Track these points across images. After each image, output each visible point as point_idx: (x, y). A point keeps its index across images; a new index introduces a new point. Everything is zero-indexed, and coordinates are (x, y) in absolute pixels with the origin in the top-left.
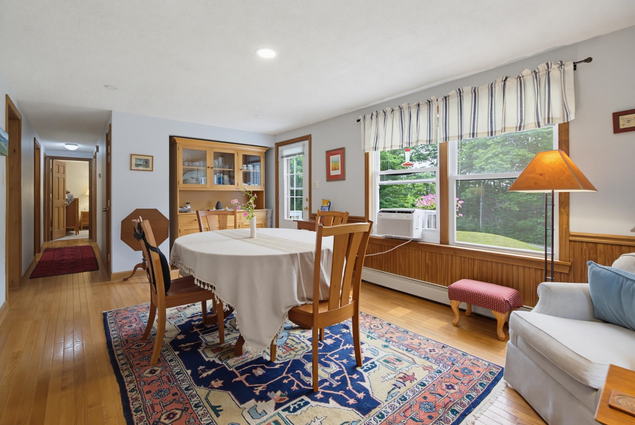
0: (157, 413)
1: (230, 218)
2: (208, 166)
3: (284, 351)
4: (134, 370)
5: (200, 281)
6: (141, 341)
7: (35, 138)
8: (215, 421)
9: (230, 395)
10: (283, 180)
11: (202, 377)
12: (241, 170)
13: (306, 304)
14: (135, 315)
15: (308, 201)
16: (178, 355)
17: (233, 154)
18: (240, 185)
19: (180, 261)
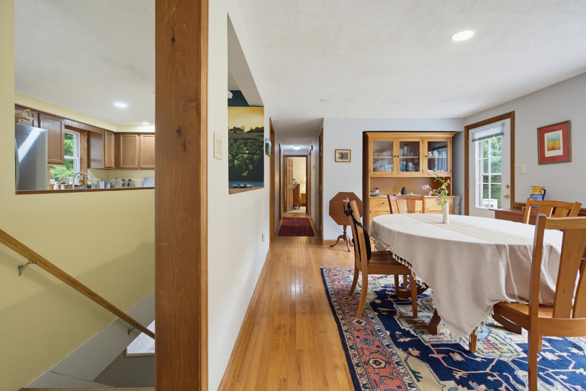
0: (366, 356)
1: (418, 204)
2: (394, 155)
3: (485, 346)
4: (345, 316)
5: (397, 256)
6: (348, 296)
7: (279, 144)
8: (415, 384)
9: (428, 367)
10: (474, 165)
11: (400, 341)
12: (426, 156)
13: (517, 303)
14: (341, 275)
15: (509, 189)
16: (377, 315)
17: (419, 142)
18: (425, 172)
19: (378, 237)
